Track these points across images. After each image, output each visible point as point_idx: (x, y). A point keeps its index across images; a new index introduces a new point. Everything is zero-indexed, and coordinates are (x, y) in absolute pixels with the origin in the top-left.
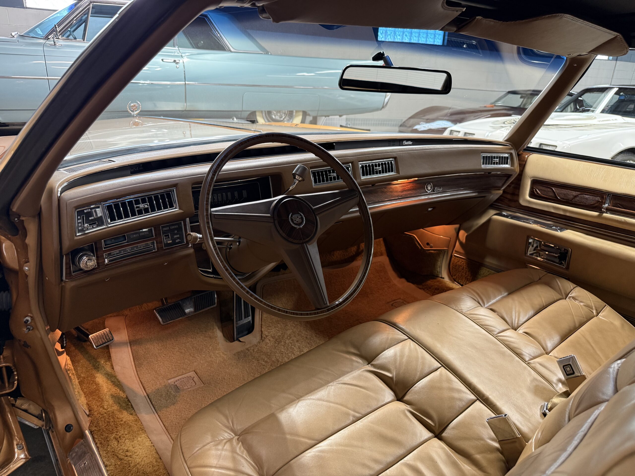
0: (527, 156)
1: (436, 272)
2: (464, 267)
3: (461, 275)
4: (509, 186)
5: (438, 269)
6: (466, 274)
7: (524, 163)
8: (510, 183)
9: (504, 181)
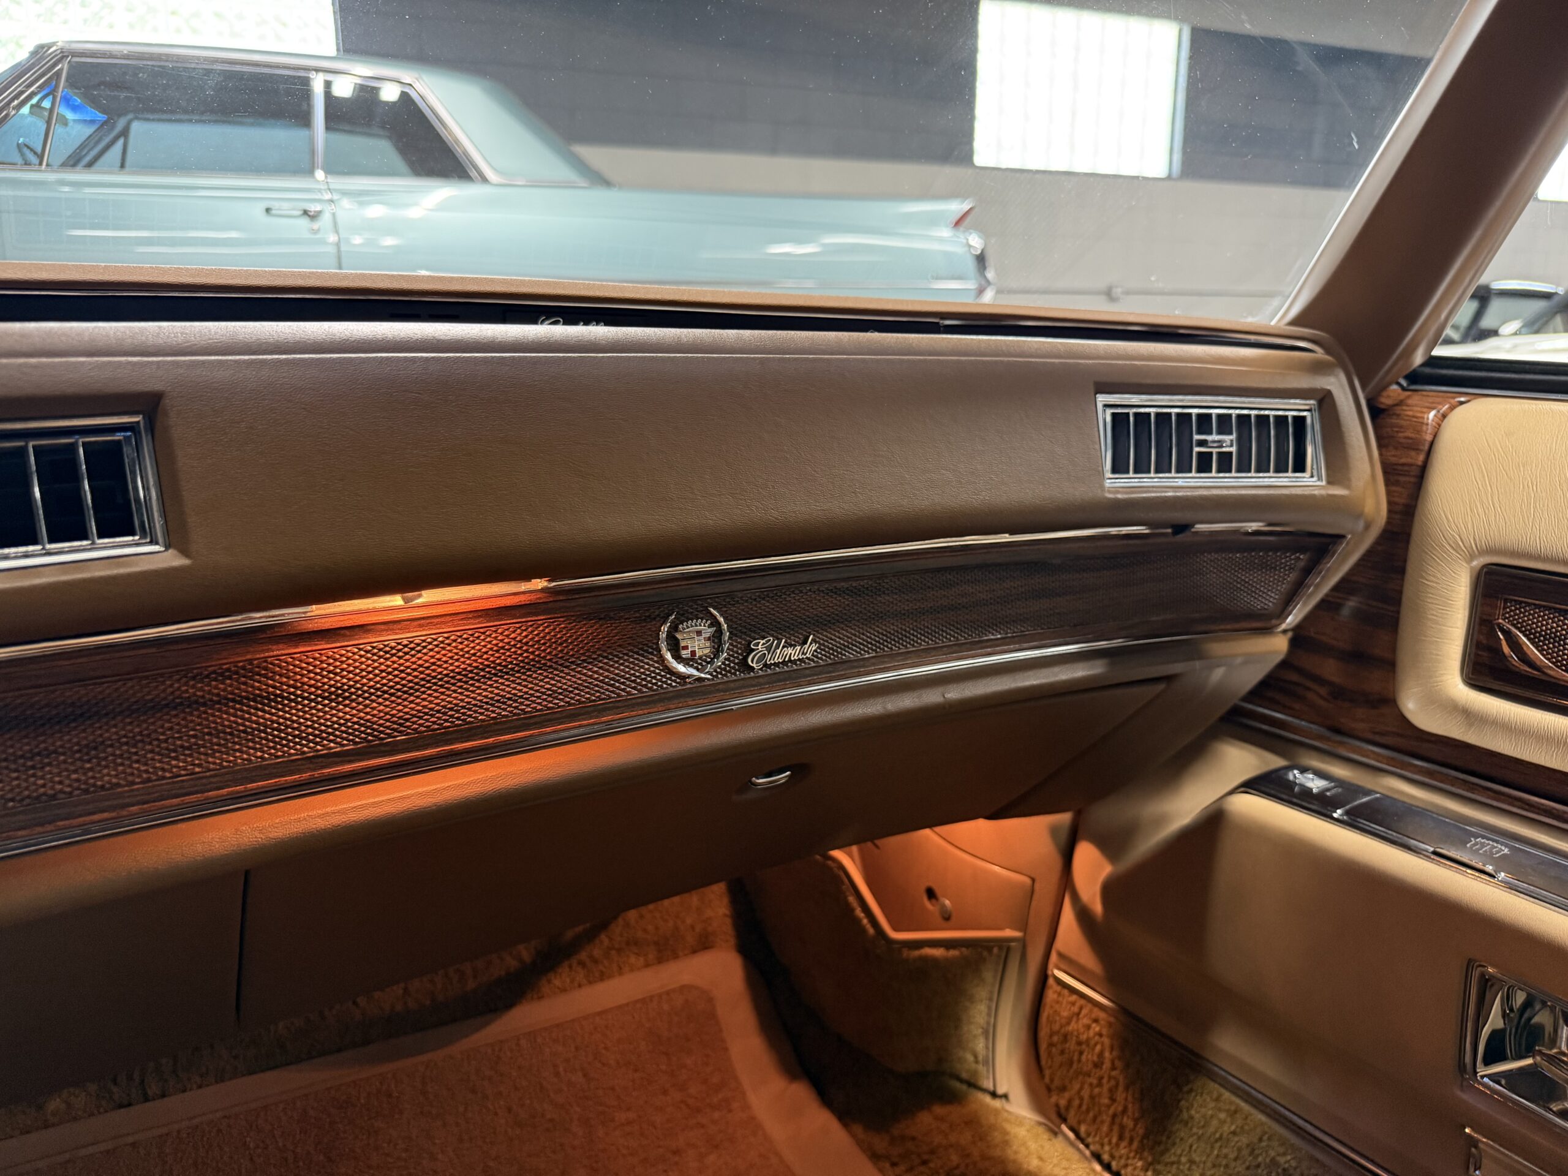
0: (1432, 414)
1: (970, 1058)
2: (1101, 1055)
3: (1092, 1097)
4: (1327, 605)
5: (980, 1045)
6: (1113, 1100)
7: (1421, 458)
8: (1336, 588)
9: (1293, 577)
